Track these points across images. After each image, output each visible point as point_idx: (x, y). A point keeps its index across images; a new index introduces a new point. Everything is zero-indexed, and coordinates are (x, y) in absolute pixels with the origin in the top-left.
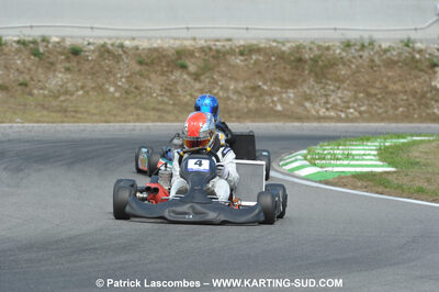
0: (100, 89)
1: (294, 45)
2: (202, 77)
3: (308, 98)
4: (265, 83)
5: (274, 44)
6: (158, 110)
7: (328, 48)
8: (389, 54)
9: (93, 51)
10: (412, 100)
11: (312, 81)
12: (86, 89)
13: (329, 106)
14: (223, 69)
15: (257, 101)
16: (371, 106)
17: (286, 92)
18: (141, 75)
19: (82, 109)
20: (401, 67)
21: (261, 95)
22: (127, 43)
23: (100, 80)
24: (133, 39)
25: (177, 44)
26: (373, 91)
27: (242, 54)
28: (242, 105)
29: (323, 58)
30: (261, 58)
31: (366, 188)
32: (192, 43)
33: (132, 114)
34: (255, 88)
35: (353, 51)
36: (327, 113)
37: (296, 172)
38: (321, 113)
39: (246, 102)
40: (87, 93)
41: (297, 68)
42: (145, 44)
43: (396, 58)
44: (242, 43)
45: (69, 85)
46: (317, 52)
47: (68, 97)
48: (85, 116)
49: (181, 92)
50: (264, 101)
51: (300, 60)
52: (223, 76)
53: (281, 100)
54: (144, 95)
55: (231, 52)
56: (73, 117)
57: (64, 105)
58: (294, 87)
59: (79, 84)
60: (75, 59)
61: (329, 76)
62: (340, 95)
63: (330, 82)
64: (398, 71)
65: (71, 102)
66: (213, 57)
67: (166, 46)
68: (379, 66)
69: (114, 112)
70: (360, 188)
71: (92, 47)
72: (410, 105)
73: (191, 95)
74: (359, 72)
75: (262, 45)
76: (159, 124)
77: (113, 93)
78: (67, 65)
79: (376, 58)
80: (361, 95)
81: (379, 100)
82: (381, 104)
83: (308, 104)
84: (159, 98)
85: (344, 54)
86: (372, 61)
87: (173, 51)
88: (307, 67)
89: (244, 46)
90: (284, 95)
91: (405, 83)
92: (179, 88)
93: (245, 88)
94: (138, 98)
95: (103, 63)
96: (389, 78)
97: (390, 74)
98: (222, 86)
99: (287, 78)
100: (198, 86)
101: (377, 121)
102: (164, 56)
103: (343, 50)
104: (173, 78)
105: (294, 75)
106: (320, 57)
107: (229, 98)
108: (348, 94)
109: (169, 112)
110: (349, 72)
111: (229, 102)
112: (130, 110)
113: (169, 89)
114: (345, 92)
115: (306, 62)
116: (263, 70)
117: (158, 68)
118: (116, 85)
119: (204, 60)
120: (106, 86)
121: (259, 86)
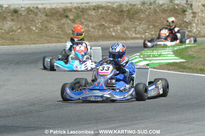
0: (28, 28)
1: (118, 4)
2: (77, 21)
3: (127, 29)
4: (106, 23)
5: (109, 4)
6: (57, 37)
7: (134, 5)
8: (163, 7)
9: (24, 11)
11: (128, 21)
12: (22, 29)
13: (137, 32)
14: (86, 17)
15: (103, 32)
16: (156, 31)
17: (116, 27)
18: (47, 21)
19: (21, 39)
20: (169, 13)
21: (104, 28)
22: (40, 6)
23: (28, 24)
24: (43, 4)
25: (63, 6)
26: (157, 24)
27: (94, 10)
28: (96, 33)
30: (103, 11)
31: (174, 70)
32: (71, 5)
33: (45, 40)
34: (101, 25)
35: (146, 6)
36: (136, 36)
37: (138, 64)
38: (133, 36)
39: (98, 32)
40: (22, 31)
41: (121, 15)
42: (48, 7)
43: (166, 9)
44: (94, 4)
45: (14, 27)
46: (130, 7)
47: (13, 33)
48: (23, 42)
49: (67, 29)
50: (106, 31)
51: (121, 11)
52: (86, 20)
53: (114, 31)
54: (49, 31)
55: (89, 9)
56: (18, 42)
57: (13, 37)
58: (120, 24)
59: (19, 26)
60: (16, 15)
61: (136, 18)
62: (141, 27)
63: (136, 21)
65: (16, 35)
66: (81, 11)
67: (58, 7)
68: (159, 13)
69: (37, 39)
70: (172, 70)
71: (23, 9)
74: (150, 16)
75: (104, 5)
76: (59, 44)
77: (34, 30)
78: (12, 18)
79: (157, 9)
80: (151, 27)
83: (127, 32)
84: (57, 32)
86: (155, 10)
87: (62, 9)
88: (125, 14)
89: (95, 6)
90: (115, 28)
92: (66, 27)
93: (97, 25)
94: (47, 32)
95: (29, 16)
96: (164, 18)
97: (164, 16)
98: (86, 25)
99: (116, 20)
102: (58, 12)
103: (142, 6)
104: (63, 22)
105: (119, 18)
106: (131, 9)
107: (89, 31)
108: (145, 26)
109: (62, 38)
110: (145, 16)
112: (44, 37)
113: (60, 27)
114: (144, 25)
115: (124, 12)
116: (105, 17)
117: (55, 18)
118: (36, 27)
119: (77, 13)
120: (32, 27)
121: (103, 24)
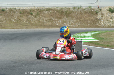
0: (10, 20)
1: (60, 8)
2: (37, 17)
3: (65, 22)
4: (53, 18)
5: (56, 8)
6: (26, 25)
7: (69, 9)
8: (85, 10)
9: (8, 10)
10: (91, 22)
11: (65, 17)
12: (6, 20)
13: (70, 24)
14: (42, 14)
15: (51, 23)
16: (81, 23)
18: (21, 16)
20: (88, 13)
21: (52, 21)
22: (17, 8)
23: (10, 18)
24: (18, 7)
25: (30, 8)
26: (81, 20)
27: (47, 11)
28: (48, 24)
29: (68, 11)
30: (52, 12)
31: (92, 45)
32: (34, 8)
33: (19, 26)
34: (51, 19)
35: (76, 9)
36: (70, 26)
38: (68, 26)
39: (49, 23)
41: (61, 14)
42: (21, 8)
43: (87, 11)
44: (47, 8)
45: (2, 19)
46: (67, 10)
47: (2, 22)
48: (7, 27)
49: (31, 21)
50: (53, 23)
51: (62, 12)
52: (42, 16)
53: (58, 23)
54: (22, 21)
55: (44, 10)
56: (4, 28)
57: (1, 24)
58: (61, 19)
60: (3, 12)
61: (70, 16)
63: (70, 18)
64: (88, 15)
65: (3, 24)
66: (40, 11)
67: (27, 9)
68: (83, 13)
69: (15, 26)
70: (91, 45)
71: (7, 9)
72: (91, 23)
73: (34, 21)
74: (78, 15)
75: (52, 8)
77: (13, 21)
78: (1, 14)
79: (82, 11)
80: (78, 21)
81: (83, 22)
82: (84, 23)
83: (65, 23)
84: (26, 22)
85: (74, 10)
86: (81, 12)
87: (29, 10)
88: (64, 14)
89: (48, 9)
90: (59, 21)
91: (89, 18)
92: (31, 19)
93: (48, 19)
94: (20, 22)
95: (11, 13)
96: (85, 16)
97: (86, 15)
98: (42, 19)
99: (59, 17)
100: (36, 19)
101: (83, 28)
102: (27, 11)
103: (73, 9)
104: (29, 17)
105: (61, 16)
106: (67, 11)
107: (44, 22)
109: (29, 26)
110: (75, 15)
111: (44, 23)
112: (19, 25)
113: (28, 20)
114: (74, 20)
115: (64, 12)
116: (53, 15)
117: (25, 14)
118: (14, 19)
119: (37, 12)
120: (12, 19)
121: (52, 19)
